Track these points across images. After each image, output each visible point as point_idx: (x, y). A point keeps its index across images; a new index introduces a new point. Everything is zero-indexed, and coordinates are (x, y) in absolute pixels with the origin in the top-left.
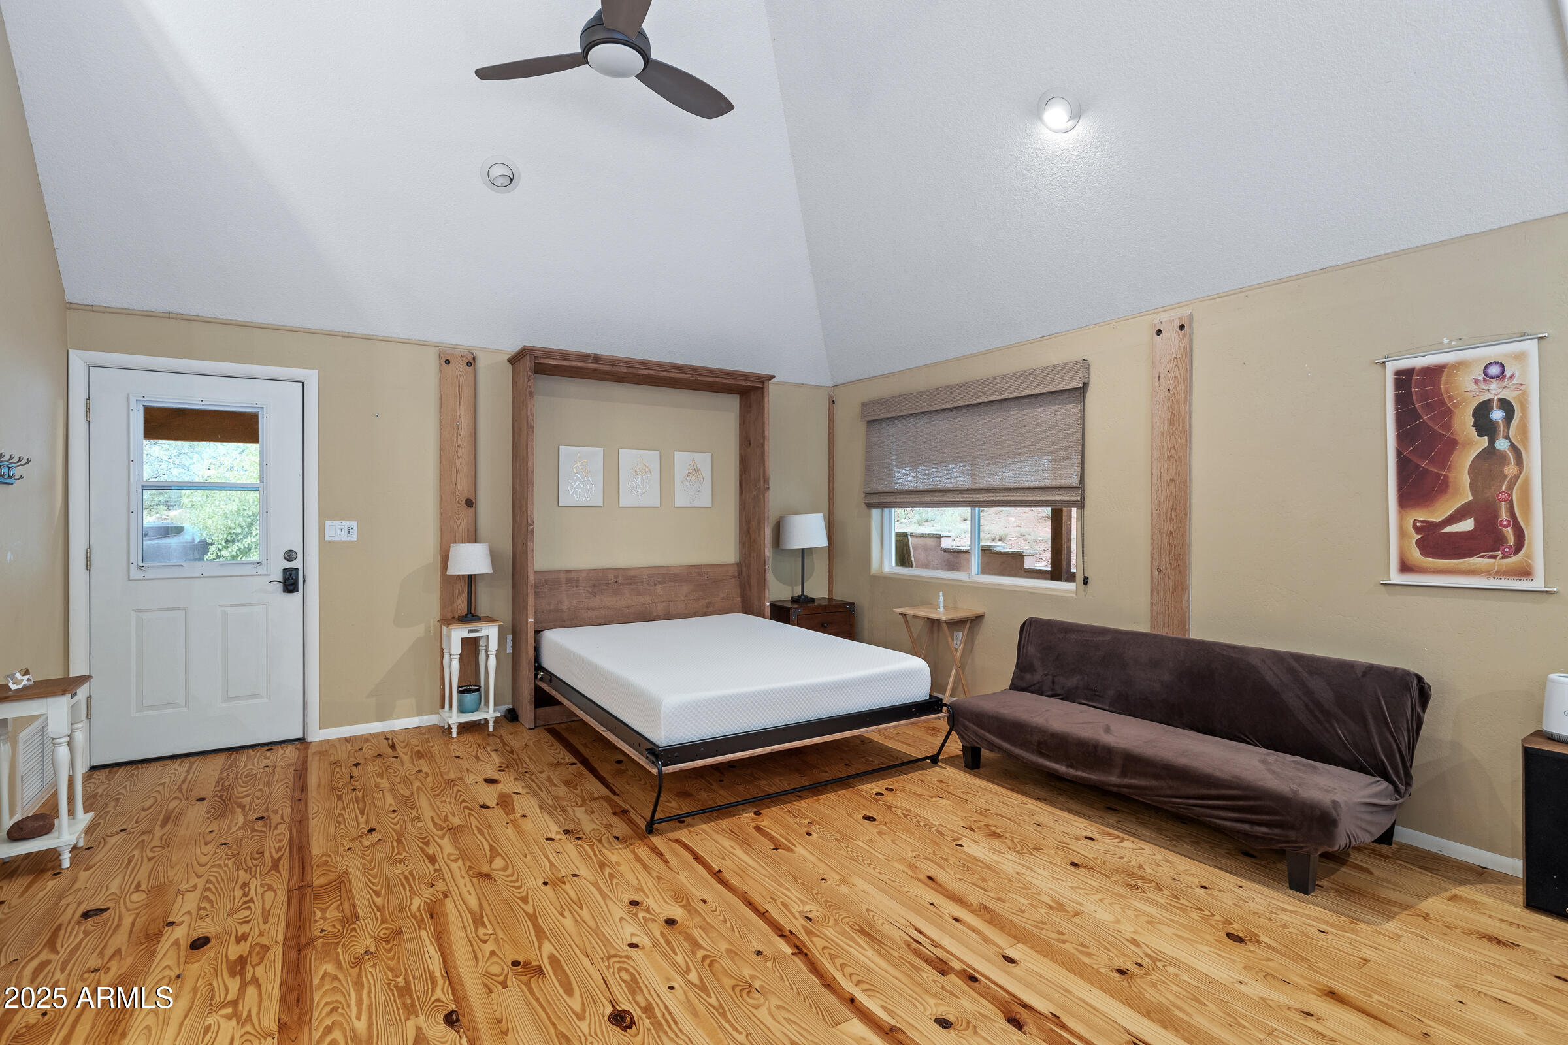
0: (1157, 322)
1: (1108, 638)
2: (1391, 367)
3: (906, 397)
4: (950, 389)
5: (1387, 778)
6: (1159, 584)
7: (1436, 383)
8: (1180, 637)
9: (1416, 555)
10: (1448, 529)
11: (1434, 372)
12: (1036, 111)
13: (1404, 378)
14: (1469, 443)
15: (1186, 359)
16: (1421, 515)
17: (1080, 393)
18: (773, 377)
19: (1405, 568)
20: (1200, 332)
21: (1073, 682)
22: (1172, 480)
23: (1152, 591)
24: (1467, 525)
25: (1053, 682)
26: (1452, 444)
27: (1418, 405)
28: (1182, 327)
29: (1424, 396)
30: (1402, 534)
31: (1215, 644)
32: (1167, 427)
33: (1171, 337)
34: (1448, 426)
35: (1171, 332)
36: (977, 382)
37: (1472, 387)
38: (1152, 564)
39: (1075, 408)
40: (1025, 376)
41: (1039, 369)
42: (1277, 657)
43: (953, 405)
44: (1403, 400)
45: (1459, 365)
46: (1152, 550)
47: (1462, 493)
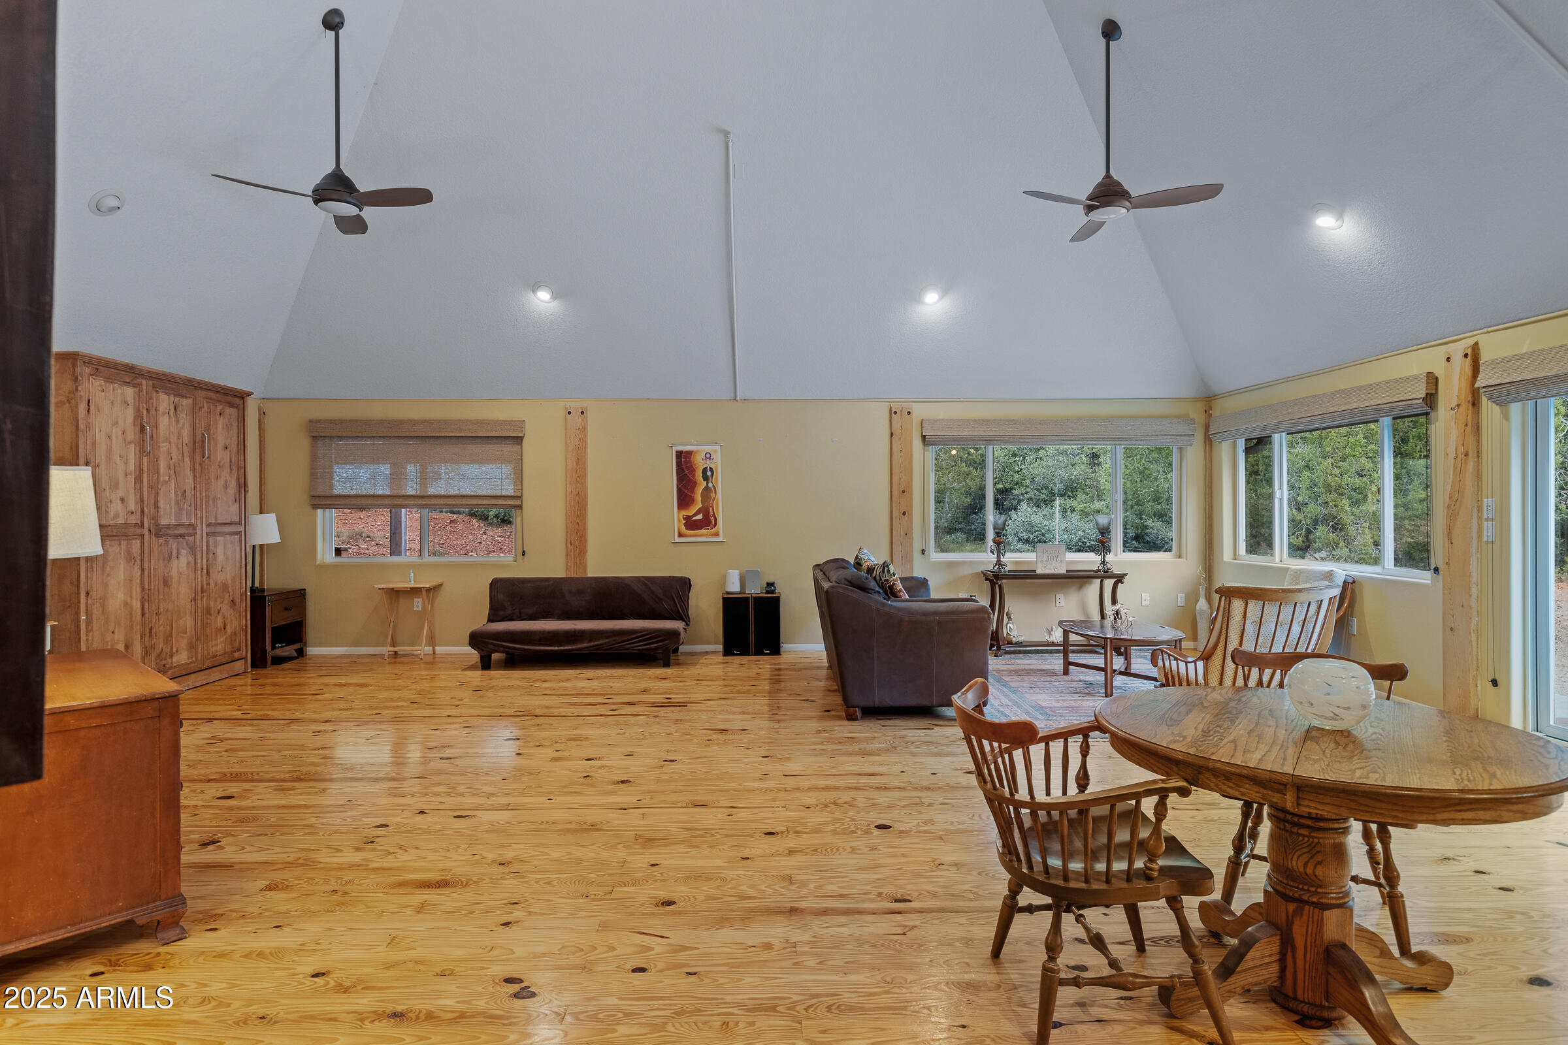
0: (568, 406)
1: (551, 582)
2: (675, 449)
3: (367, 422)
4: (413, 423)
5: (684, 621)
6: (571, 551)
7: (690, 458)
8: (584, 576)
9: (683, 529)
10: (694, 518)
11: (689, 453)
13: (679, 454)
14: (701, 484)
15: (583, 430)
16: (686, 513)
17: (518, 440)
19: (680, 535)
20: (590, 415)
21: (531, 610)
22: (578, 494)
23: (567, 555)
24: (700, 517)
25: (520, 613)
26: (695, 484)
27: (684, 466)
28: (582, 413)
29: (686, 463)
30: (679, 521)
31: (609, 577)
32: (575, 464)
33: (576, 417)
34: (694, 476)
35: (576, 414)
36: (440, 421)
37: (701, 461)
38: (567, 540)
39: (516, 448)
40: (481, 423)
41: (493, 421)
42: (638, 579)
43: (416, 435)
44: (679, 464)
45: (697, 451)
46: (567, 532)
47: (698, 505)
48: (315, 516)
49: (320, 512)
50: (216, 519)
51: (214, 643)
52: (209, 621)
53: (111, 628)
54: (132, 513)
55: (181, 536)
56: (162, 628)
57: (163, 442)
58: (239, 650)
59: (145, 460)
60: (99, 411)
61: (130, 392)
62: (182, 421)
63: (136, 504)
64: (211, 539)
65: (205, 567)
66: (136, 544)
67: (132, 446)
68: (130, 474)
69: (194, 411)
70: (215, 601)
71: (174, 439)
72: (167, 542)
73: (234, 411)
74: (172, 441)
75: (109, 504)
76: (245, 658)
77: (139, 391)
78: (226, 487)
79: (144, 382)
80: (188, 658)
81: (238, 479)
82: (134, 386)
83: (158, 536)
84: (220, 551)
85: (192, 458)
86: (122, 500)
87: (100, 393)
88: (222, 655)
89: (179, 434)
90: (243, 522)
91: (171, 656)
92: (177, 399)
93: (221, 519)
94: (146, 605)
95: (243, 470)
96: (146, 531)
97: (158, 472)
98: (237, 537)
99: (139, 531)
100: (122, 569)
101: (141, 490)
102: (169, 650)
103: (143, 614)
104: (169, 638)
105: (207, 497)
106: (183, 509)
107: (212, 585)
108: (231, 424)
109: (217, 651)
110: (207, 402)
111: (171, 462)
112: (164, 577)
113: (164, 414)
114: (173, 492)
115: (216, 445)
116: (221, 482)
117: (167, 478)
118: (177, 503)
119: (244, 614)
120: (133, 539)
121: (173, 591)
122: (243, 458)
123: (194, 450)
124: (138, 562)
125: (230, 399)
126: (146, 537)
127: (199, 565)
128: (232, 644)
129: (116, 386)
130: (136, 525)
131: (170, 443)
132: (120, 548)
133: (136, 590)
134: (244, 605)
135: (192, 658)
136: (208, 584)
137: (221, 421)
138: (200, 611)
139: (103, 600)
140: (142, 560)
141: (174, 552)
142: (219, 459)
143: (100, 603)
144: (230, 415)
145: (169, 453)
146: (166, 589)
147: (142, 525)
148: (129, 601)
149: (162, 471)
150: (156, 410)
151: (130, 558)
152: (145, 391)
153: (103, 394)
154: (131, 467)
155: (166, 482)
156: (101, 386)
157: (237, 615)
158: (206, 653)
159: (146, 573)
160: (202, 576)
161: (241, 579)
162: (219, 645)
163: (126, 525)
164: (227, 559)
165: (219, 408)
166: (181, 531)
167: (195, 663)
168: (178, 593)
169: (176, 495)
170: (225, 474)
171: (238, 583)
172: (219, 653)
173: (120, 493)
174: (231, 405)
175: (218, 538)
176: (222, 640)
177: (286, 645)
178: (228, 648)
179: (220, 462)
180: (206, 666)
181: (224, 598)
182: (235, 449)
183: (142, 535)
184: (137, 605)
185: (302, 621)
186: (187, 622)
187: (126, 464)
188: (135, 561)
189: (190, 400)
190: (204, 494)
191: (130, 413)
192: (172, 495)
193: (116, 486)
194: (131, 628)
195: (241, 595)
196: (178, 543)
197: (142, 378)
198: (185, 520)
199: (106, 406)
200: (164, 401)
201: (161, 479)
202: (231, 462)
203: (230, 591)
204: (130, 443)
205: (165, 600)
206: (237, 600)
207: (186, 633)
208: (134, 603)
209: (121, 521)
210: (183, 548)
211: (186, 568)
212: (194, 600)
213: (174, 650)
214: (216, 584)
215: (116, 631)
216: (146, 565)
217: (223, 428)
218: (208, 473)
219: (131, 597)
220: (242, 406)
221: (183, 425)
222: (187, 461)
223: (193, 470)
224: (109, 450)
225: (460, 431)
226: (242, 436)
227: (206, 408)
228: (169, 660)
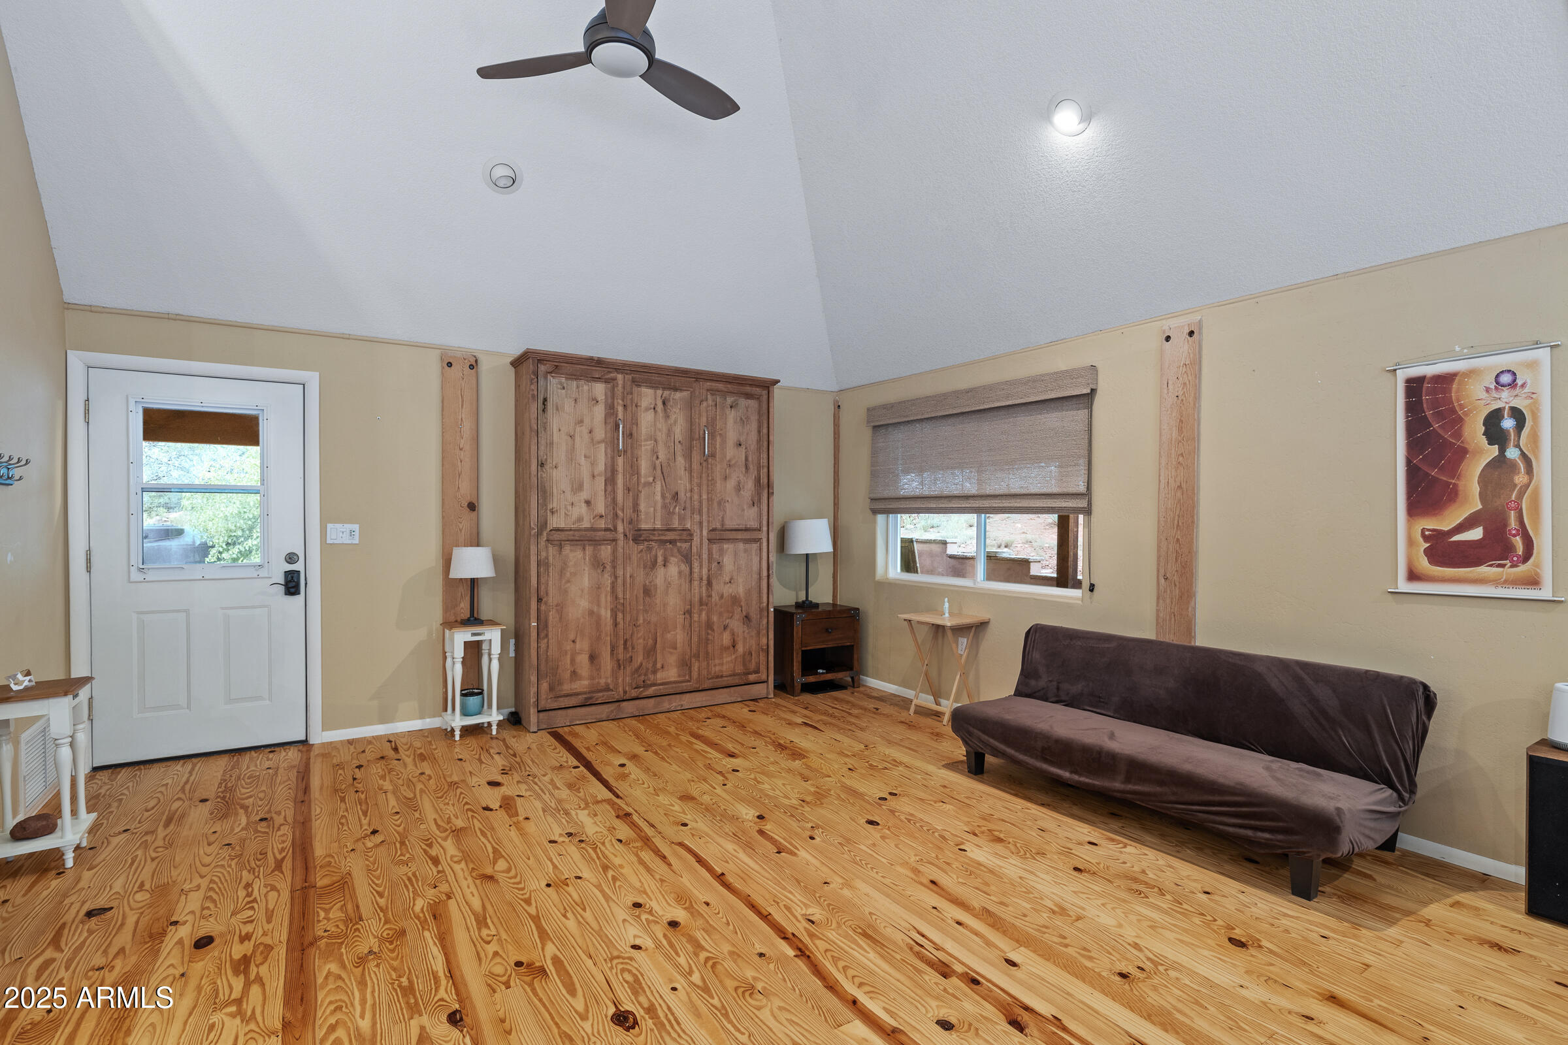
0: (1166, 328)
1: (1113, 645)
2: (1402, 375)
3: (912, 402)
4: (956, 394)
5: (1392, 786)
6: (1165, 592)
7: (1447, 391)
8: (1186, 644)
9: (1424, 563)
10: (1457, 538)
11: (1445, 380)
12: (1046, 114)
13: (1414, 386)
14: (1479, 452)
15: (1194, 365)
16: (1430, 524)
17: (1088, 399)
18: (778, 381)
19: (1413, 576)
20: (1208, 337)
21: (1077, 688)
22: (1180, 487)
23: (1158, 598)
24: (1476, 534)
25: (1058, 689)
26: (1462, 453)
27: (1429, 413)
28: (1191, 333)
29: (1435, 404)
30: (1411, 542)
31: (1220, 651)
32: (1175, 434)
33: (1181, 347)
34: (1458, 435)
35: (1180, 338)
36: (984, 387)
37: (1484, 395)
38: (1158, 571)
39: (1082, 414)
40: (1033, 381)
41: (1048, 374)
42: (1283, 665)
43: (959, 411)
44: (1413, 407)
45: (1470, 373)
46: (1159, 557)
47: (1472, 501)
48: (875, 522)
49: (880, 518)
50: (723, 525)
51: (717, 661)
52: (710, 637)
53: (572, 637)
54: (601, 516)
55: (671, 542)
56: (641, 641)
57: (646, 440)
58: (757, 672)
59: (620, 461)
60: (557, 409)
61: (599, 389)
62: (673, 417)
63: (606, 507)
64: (715, 547)
65: (705, 577)
66: (606, 552)
67: (603, 446)
68: (599, 475)
69: (690, 406)
70: (721, 614)
71: (661, 437)
72: (649, 549)
73: (752, 403)
74: (659, 439)
75: (569, 508)
76: (766, 682)
77: (613, 388)
78: (738, 488)
79: (620, 377)
80: (679, 676)
81: (758, 480)
82: (607, 381)
83: (637, 540)
84: (728, 561)
85: (688, 456)
86: (588, 503)
87: (560, 391)
88: (730, 676)
89: (669, 432)
90: (765, 529)
91: (655, 672)
92: (667, 393)
93: (730, 524)
94: (620, 616)
95: (765, 470)
96: (621, 537)
97: (638, 474)
98: (755, 546)
99: (609, 535)
100: (587, 575)
101: (614, 491)
102: (651, 665)
103: (616, 624)
104: (651, 652)
105: (710, 500)
106: (674, 513)
107: (715, 598)
108: (748, 418)
109: (722, 671)
110: (712, 394)
111: (658, 462)
112: (645, 586)
113: (647, 409)
114: (659, 494)
115: (724, 442)
116: (731, 484)
117: (651, 479)
118: (665, 506)
119: (765, 632)
120: (603, 544)
121: (658, 601)
122: (765, 456)
123: (691, 448)
124: (608, 568)
125: (748, 389)
126: (621, 543)
127: (696, 576)
128: (744, 664)
129: (582, 382)
130: (606, 530)
131: (656, 441)
132: (584, 553)
133: (606, 599)
134: (765, 621)
135: (684, 676)
136: (710, 596)
137: (731, 415)
138: (696, 624)
139: (560, 608)
140: (614, 567)
141: (660, 559)
142: (728, 458)
143: (557, 610)
144: (747, 408)
145: (655, 452)
146: (647, 599)
147: (615, 529)
148: (595, 610)
149: (643, 471)
150: (636, 406)
151: (598, 564)
152: (620, 386)
153: (564, 391)
154: (601, 467)
155: (648, 484)
156: (561, 383)
157: (754, 633)
158: (705, 672)
159: (620, 581)
160: (700, 587)
161: (760, 592)
162: (726, 664)
163: (593, 529)
164: (739, 569)
165: (730, 400)
166: (671, 536)
167: (689, 681)
168: (665, 605)
169: (663, 496)
170: (737, 475)
171: (755, 596)
172: (725, 674)
173: (585, 495)
174: (748, 396)
175: (726, 546)
176: (729, 659)
177: (827, 673)
178: (739, 669)
179: (729, 461)
180: (706, 686)
181: (733, 613)
182: (753, 445)
183: (615, 540)
184: (606, 614)
185: (852, 646)
186: (679, 636)
187: (592, 464)
188: (605, 567)
189: (685, 394)
190: (705, 497)
191: (600, 411)
192: (658, 497)
193: (580, 487)
194: (599, 638)
195: (761, 610)
196: (665, 550)
197: (618, 373)
198: (676, 524)
199: (568, 406)
200: (647, 396)
201: (643, 480)
202: (747, 459)
203: (743, 604)
204: (599, 442)
205: (646, 611)
206: (754, 615)
207: (676, 649)
208: (603, 612)
209: (586, 524)
210: (672, 556)
211: (677, 578)
212: (688, 613)
213: (659, 666)
214: (722, 597)
215: (578, 641)
216: (620, 573)
217: (735, 422)
218: (712, 473)
219: (599, 605)
220: (765, 397)
221: (676, 422)
222: (680, 460)
223: (690, 470)
224: (572, 450)
225: (1007, 397)
226: (765, 431)
227: (710, 402)
228: (652, 677)
